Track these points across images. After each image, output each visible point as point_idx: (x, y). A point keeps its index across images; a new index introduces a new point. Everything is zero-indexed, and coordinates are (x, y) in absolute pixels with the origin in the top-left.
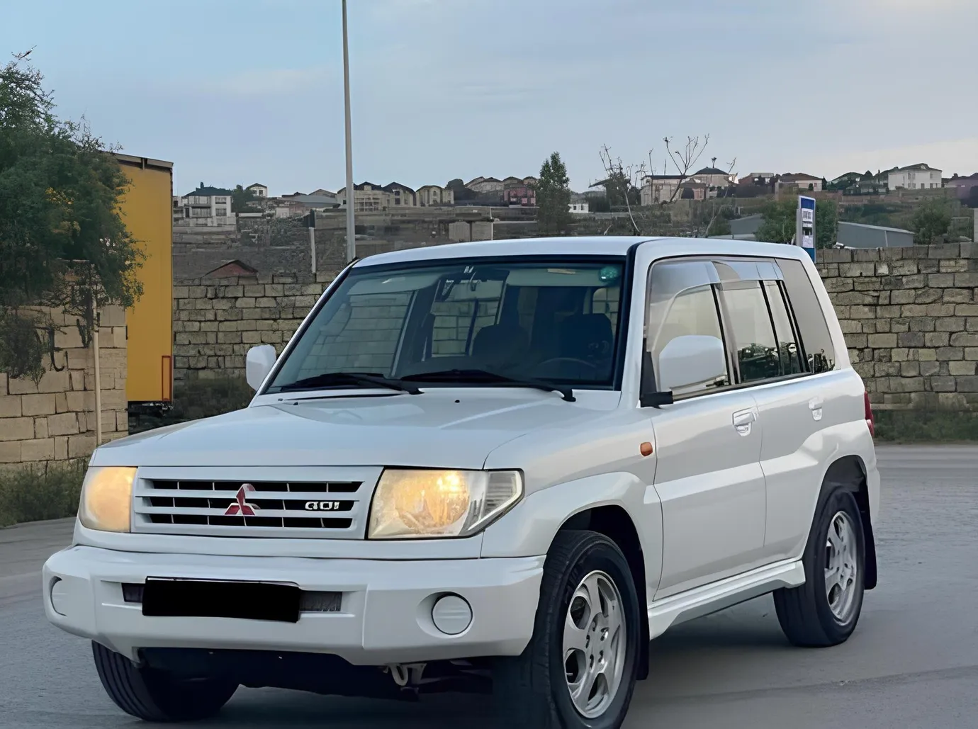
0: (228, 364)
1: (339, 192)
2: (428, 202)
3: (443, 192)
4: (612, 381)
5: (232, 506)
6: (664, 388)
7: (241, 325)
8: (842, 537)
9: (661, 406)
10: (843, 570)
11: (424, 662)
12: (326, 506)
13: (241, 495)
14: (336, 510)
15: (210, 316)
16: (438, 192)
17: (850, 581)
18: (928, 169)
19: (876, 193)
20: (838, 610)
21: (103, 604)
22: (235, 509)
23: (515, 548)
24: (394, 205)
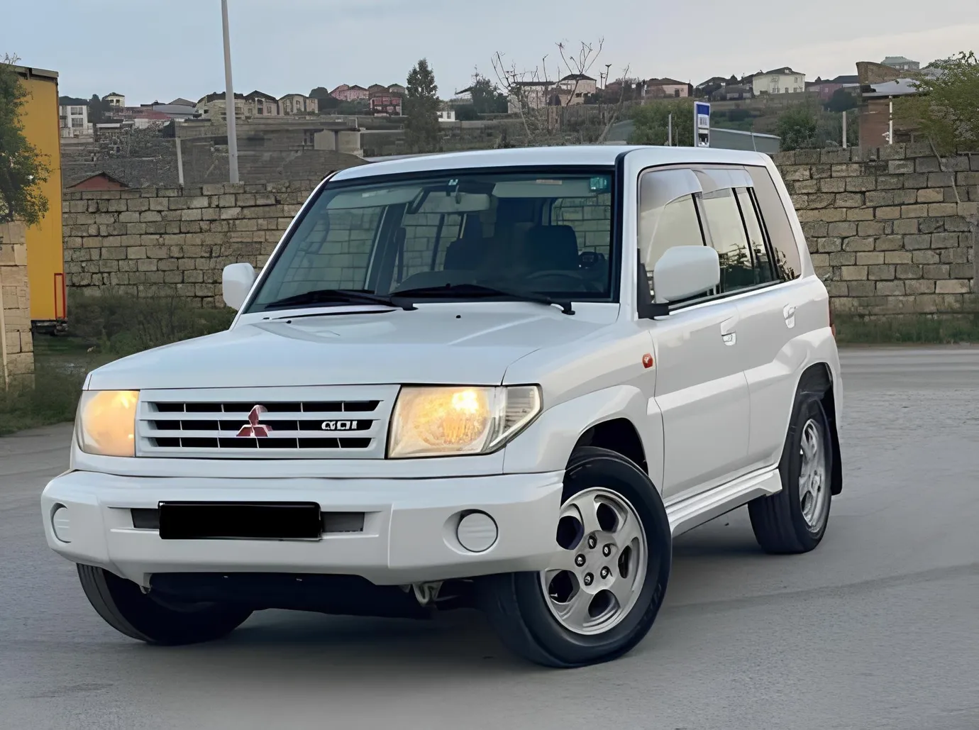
0: (114, 281)
1: (200, 101)
2: (292, 111)
3: (307, 101)
4: (610, 293)
5: (245, 428)
6: (660, 299)
7: (125, 240)
8: (812, 444)
9: (656, 318)
10: (813, 478)
11: (440, 581)
12: (344, 425)
13: (254, 417)
14: (354, 430)
15: (93, 231)
16: (301, 100)
17: (819, 489)
18: (793, 73)
19: (741, 98)
20: (809, 516)
21: (113, 530)
22: (247, 431)
23: (534, 464)
24: (258, 115)
